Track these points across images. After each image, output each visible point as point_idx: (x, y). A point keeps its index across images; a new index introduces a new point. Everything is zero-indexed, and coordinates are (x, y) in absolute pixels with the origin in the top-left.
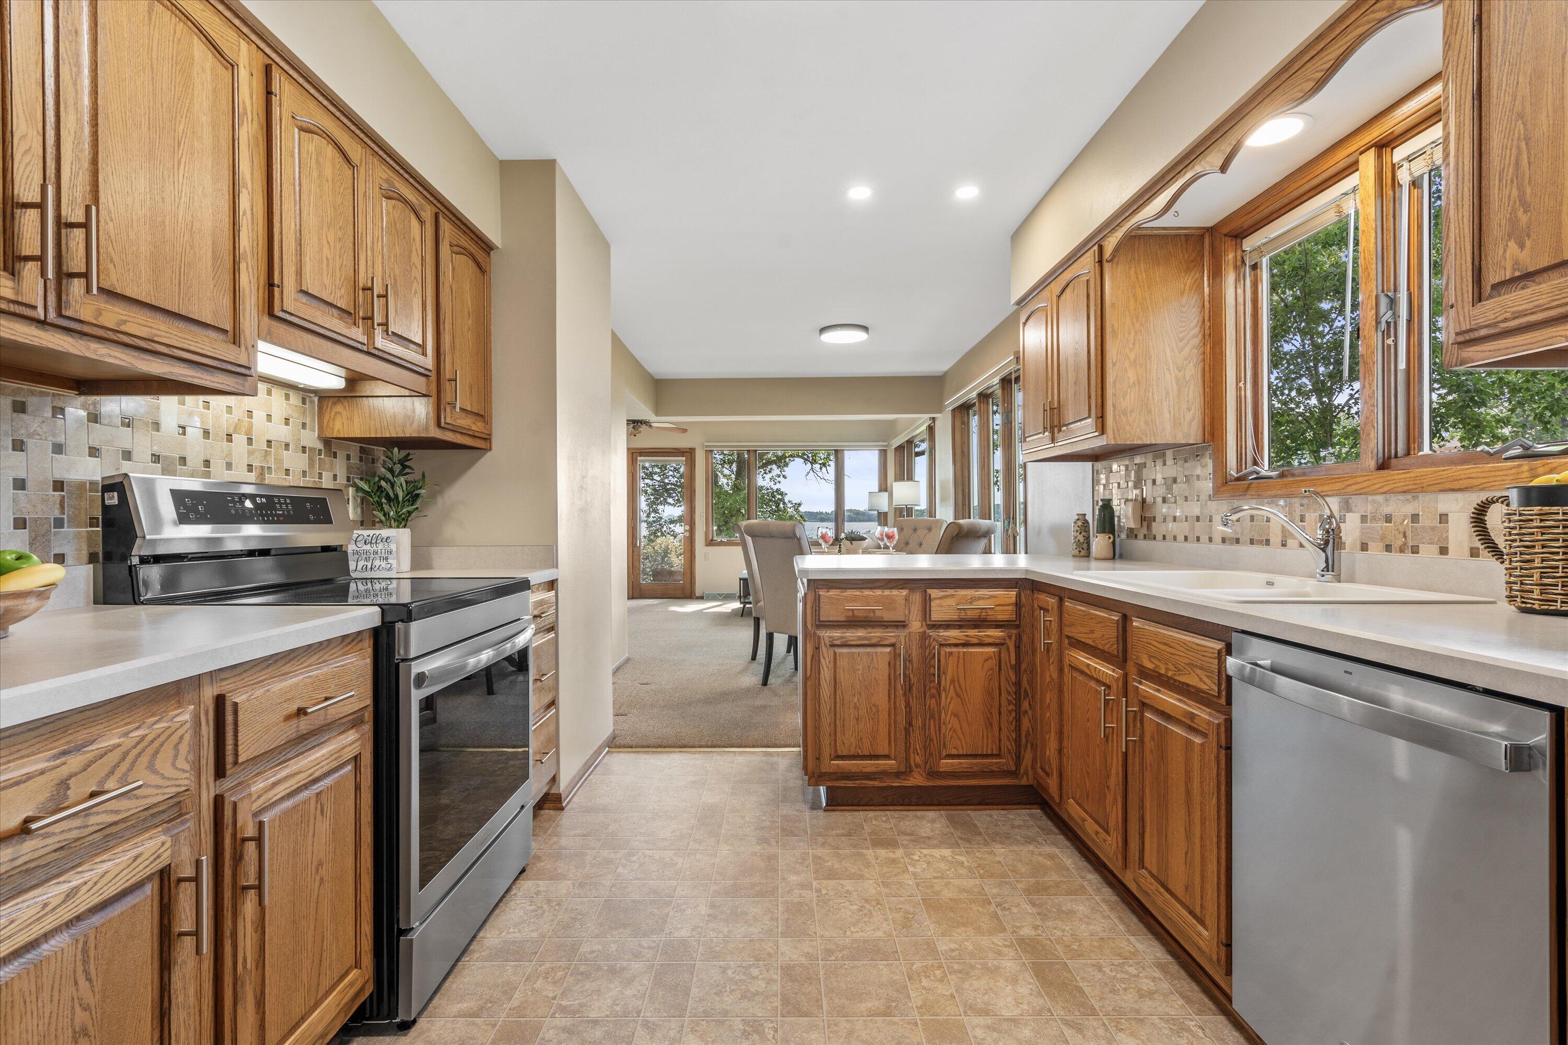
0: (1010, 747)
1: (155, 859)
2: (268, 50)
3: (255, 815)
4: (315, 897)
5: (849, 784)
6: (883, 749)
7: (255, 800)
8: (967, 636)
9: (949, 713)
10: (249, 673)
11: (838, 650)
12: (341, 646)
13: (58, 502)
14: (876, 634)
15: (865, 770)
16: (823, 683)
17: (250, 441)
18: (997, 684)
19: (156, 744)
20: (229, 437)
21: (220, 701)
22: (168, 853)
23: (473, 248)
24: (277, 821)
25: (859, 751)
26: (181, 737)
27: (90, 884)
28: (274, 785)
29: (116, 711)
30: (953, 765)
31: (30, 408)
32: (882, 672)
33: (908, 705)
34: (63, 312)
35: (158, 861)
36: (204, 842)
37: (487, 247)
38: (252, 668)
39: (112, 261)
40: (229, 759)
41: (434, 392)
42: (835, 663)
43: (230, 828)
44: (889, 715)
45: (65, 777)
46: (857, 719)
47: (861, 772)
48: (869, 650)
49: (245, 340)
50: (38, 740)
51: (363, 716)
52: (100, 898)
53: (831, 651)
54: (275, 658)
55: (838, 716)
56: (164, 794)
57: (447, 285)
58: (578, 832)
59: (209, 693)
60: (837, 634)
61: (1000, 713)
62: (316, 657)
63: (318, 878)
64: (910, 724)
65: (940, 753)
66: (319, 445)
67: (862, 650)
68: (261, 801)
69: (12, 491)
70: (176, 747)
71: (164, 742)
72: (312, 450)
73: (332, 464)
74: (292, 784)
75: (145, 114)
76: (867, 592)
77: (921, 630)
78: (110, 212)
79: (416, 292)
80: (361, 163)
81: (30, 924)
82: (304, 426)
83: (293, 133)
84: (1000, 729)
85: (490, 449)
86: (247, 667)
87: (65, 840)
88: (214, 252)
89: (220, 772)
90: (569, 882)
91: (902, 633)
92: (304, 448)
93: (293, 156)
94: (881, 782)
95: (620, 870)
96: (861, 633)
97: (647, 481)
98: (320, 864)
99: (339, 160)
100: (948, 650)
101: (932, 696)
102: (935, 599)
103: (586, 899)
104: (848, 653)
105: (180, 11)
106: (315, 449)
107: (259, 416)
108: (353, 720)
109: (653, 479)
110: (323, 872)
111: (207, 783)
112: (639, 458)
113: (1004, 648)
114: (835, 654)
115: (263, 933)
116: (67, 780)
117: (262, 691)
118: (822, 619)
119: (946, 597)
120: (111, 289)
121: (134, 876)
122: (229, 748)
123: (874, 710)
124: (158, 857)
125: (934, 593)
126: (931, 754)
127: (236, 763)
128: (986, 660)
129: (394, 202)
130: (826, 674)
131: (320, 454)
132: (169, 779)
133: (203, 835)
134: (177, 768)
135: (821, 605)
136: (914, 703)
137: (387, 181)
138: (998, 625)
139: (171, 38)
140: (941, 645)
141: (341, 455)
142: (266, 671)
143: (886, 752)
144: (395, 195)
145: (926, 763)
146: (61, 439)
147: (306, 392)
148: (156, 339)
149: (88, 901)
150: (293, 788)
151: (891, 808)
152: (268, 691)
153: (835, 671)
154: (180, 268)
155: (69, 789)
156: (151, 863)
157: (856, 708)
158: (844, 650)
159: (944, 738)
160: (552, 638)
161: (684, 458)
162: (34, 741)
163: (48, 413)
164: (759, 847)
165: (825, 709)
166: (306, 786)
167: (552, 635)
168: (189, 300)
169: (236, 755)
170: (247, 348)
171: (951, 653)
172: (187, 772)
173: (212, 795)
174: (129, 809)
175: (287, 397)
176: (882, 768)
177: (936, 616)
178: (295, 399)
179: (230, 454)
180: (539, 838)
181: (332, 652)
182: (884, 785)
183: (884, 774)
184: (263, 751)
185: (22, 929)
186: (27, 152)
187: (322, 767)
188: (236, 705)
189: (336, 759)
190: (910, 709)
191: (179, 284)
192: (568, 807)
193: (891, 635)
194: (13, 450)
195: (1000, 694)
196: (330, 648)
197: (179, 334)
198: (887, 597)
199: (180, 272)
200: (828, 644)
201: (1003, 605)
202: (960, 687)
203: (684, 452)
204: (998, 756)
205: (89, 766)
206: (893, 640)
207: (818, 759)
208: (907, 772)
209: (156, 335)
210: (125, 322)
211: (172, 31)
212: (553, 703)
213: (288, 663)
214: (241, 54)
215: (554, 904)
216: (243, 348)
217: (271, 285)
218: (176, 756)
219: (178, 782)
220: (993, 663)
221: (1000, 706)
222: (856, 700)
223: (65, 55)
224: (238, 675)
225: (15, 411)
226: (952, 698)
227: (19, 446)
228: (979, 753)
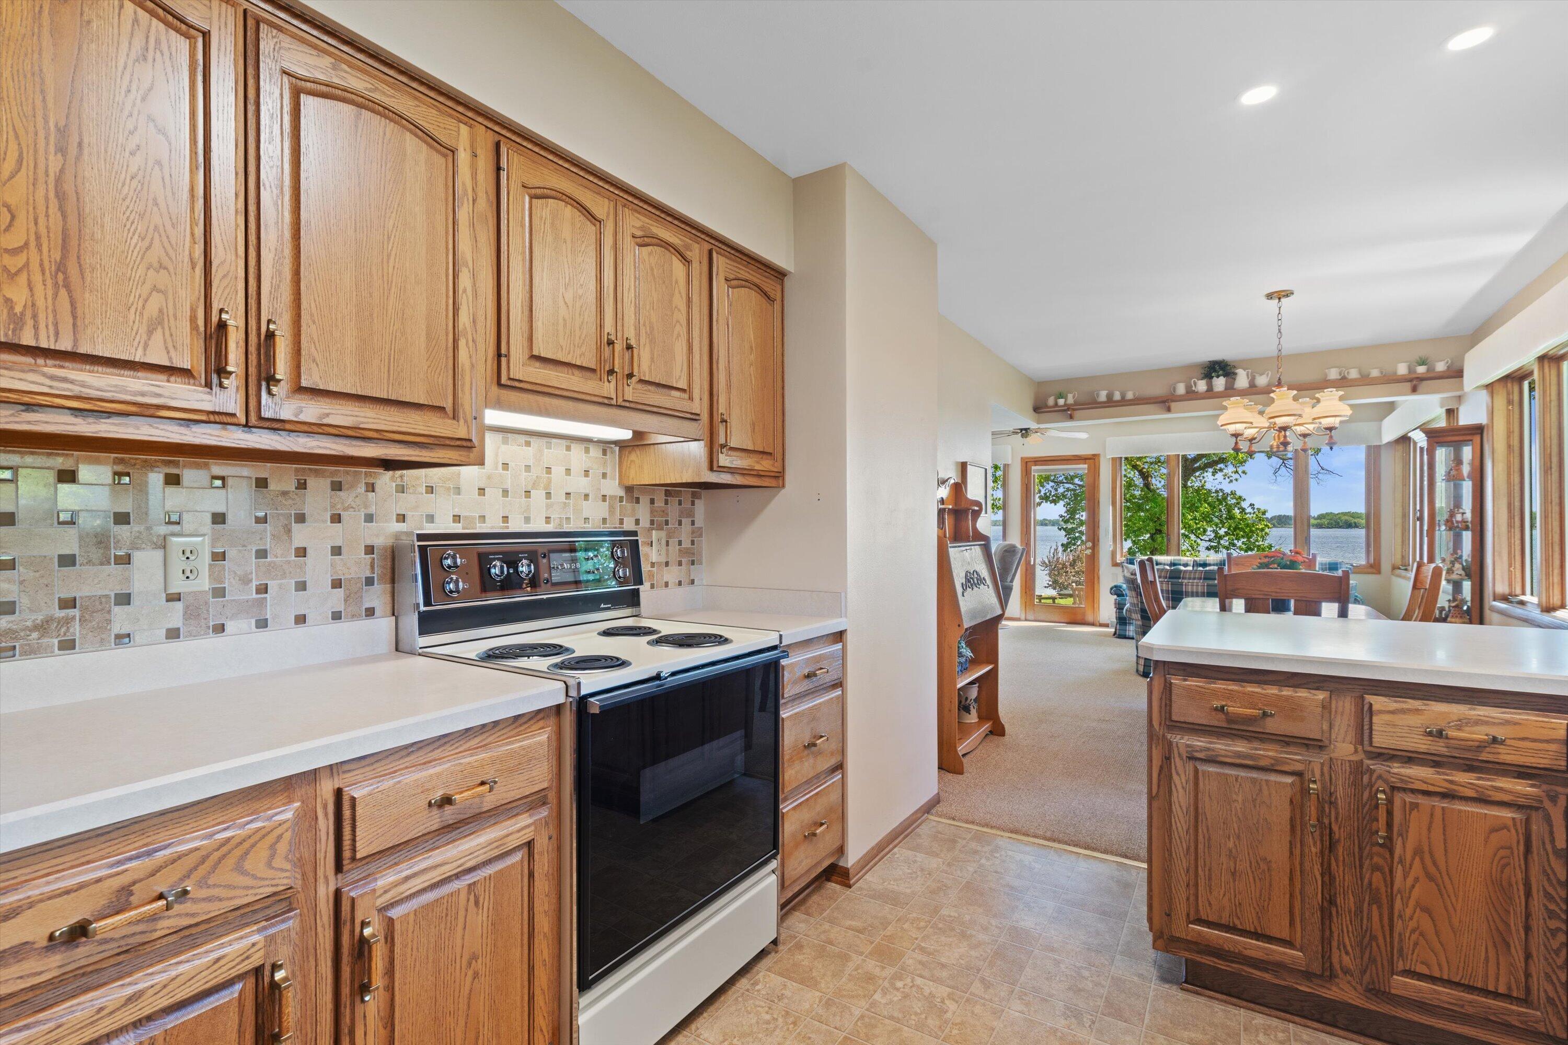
0: (1552, 994)
1: (243, 961)
2: (497, 128)
3: (382, 910)
4: (467, 992)
5: (1222, 965)
6: (1280, 928)
7: (380, 896)
8: (1451, 782)
9: (1412, 903)
10: (383, 763)
11: (1203, 767)
12: (513, 726)
13: (369, 563)
14: (1268, 752)
15: (1248, 953)
16: (1175, 808)
17: (548, 495)
18: (1520, 876)
19: (246, 845)
20: (528, 493)
21: (339, 793)
22: (261, 953)
23: (756, 277)
24: (412, 916)
25: (1237, 922)
26: (280, 837)
27: (158, 988)
28: (407, 878)
29: (207, 811)
30: (1420, 991)
31: (345, 486)
32: (1280, 813)
33: (1327, 872)
34: (263, 415)
35: (246, 962)
36: (320, 936)
37: (780, 275)
38: (387, 757)
39: (314, 360)
40: (347, 854)
41: (706, 436)
42: (1196, 784)
43: (348, 924)
44: (1291, 879)
45: (127, 884)
46: (1234, 874)
47: (1240, 953)
48: (1254, 775)
49: (464, 413)
50: (108, 844)
51: (545, 796)
52: (171, 1000)
53: (1190, 766)
54: (420, 745)
55: (1201, 862)
56: (255, 895)
57: (722, 322)
58: (853, 923)
59: (326, 788)
60: (1199, 742)
61: (1527, 929)
62: (477, 740)
63: (470, 973)
64: (1332, 902)
65: (1391, 963)
66: (622, 493)
67: (1242, 773)
68: (388, 896)
69: (330, 557)
70: (273, 847)
71: (256, 843)
72: (613, 497)
73: (633, 510)
74: (435, 876)
75: (350, 218)
76: (1251, 688)
77: (1355, 758)
78: (312, 315)
79: (679, 335)
80: (608, 216)
81: (82, 1028)
82: (604, 475)
83: (524, 202)
84: (1528, 956)
85: (783, 486)
86: (380, 757)
87: (127, 945)
88: (428, 334)
89: (339, 868)
90: (818, 994)
91: (1317, 760)
92: (604, 496)
93: (523, 226)
94: (1277, 977)
95: (877, 997)
96: (1240, 747)
97: (1067, 486)
98: (474, 957)
99: (579, 218)
100: (1409, 798)
101: (1376, 868)
102: (1380, 712)
103: (824, 1026)
104: (1219, 774)
105: (393, 112)
106: (615, 497)
107: (558, 471)
108: (532, 802)
109: (1073, 484)
110: (478, 965)
111: (326, 878)
112: (1033, 468)
113: (1536, 817)
114: (1196, 771)
115: (393, 1030)
116: (130, 886)
117: (391, 782)
118: (1174, 718)
119: (1403, 711)
120: (314, 387)
121: (216, 977)
122: (347, 843)
123: (1263, 866)
124: (247, 958)
125: (1378, 702)
126: (1372, 960)
127: (353, 859)
128: (1494, 830)
129: (650, 248)
130: (1181, 797)
131: (621, 501)
132: (263, 879)
133: (319, 929)
134: (273, 868)
135: (1174, 697)
136: (1338, 870)
137: (642, 228)
138: (1522, 772)
139: (381, 140)
140: (1393, 788)
141: (645, 500)
142: (407, 759)
143: (1285, 935)
144: (654, 241)
145: (1363, 972)
146: (372, 510)
147: (605, 445)
148: (362, 426)
149: (154, 1004)
150: (434, 881)
151: (1297, 1019)
152: (399, 782)
153: (1196, 796)
154: (390, 356)
155: (132, 895)
156: (238, 964)
157: (1230, 855)
158: (1212, 769)
159: (1401, 941)
160: (837, 697)
161: (1086, 466)
162: (103, 846)
163: (361, 489)
164: (1063, 1022)
165: (1179, 848)
166: (457, 876)
167: (838, 692)
168: (399, 384)
169: (354, 850)
170: (466, 421)
171: (1415, 806)
172: (287, 871)
173: (332, 888)
174: (210, 912)
175: (587, 450)
176: (1278, 958)
177: (1381, 740)
178: (595, 452)
179: (528, 508)
180: (812, 920)
181: (499, 733)
182: (1283, 983)
183: (1278, 967)
184: (391, 845)
185: (73, 1033)
186: (224, 276)
187: (477, 856)
188: (353, 800)
189: (497, 847)
190: (1332, 879)
191: (389, 371)
192: (857, 885)
193: (1295, 758)
194: (332, 522)
195: (1528, 894)
196: (496, 729)
197: (389, 419)
198: (1287, 699)
199: (390, 359)
200: (1185, 755)
201: (1534, 740)
202: (1435, 863)
203: (1086, 459)
204: (1525, 1001)
205: (158, 871)
206: (1299, 767)
207: (1168, 915)
208: (1329, 975)
209: (363, 423)
210: (328, 415)
211: (381, 134)
212: (840, 767)
213: (437, 748)
214: (461, 138)
215: (792, 1019)
216: (462, 421)
217: (499, 355)
218: (272, 856)
219: (274, 882)
220: (1513, 838)
221: (1528, 915)
222: (1231, 844)
223: (266, 180)
224: (368, 765)
225: (333, 490)
226: (1417, 880)
227: (336, 519)
228: (1479, 985)
